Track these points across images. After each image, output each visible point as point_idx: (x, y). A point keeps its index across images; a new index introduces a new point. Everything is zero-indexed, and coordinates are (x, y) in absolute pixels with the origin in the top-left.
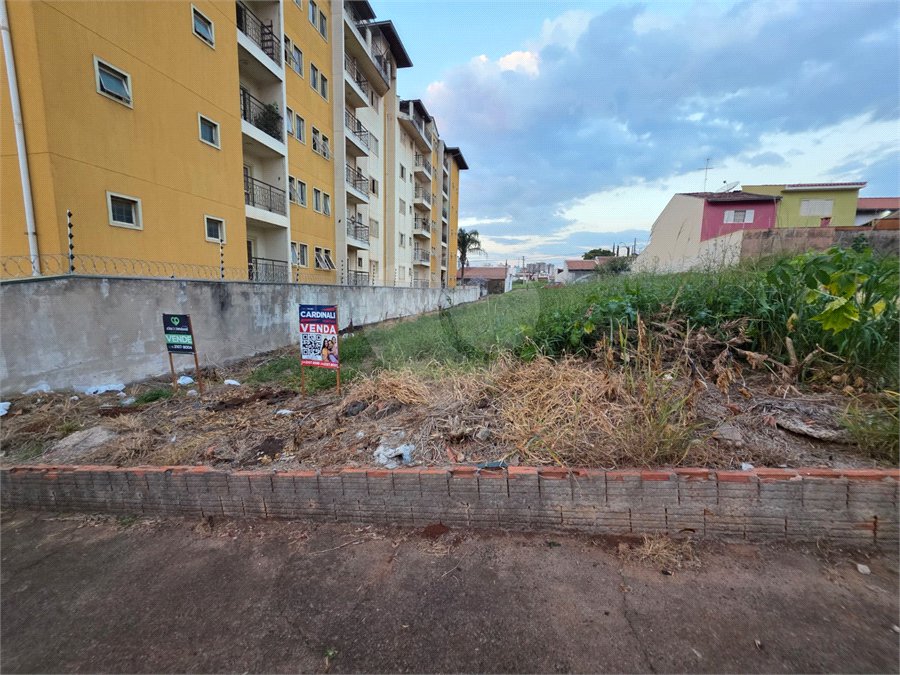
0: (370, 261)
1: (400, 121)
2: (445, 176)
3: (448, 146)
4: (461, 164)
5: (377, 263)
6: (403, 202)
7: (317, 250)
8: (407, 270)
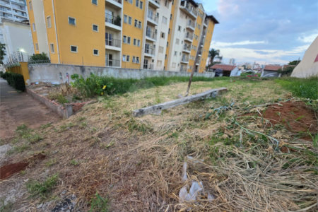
0: (158, 61)
1: (181, 9)
2: (205, 28)
3: (208, 15)
4: (215, 22)
5: (161, 62)
6: (178, 40)
7: (134, 57)
8: (177, 65)
